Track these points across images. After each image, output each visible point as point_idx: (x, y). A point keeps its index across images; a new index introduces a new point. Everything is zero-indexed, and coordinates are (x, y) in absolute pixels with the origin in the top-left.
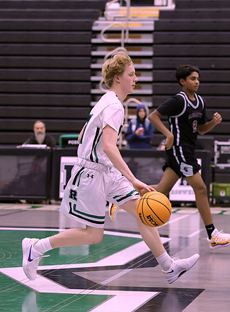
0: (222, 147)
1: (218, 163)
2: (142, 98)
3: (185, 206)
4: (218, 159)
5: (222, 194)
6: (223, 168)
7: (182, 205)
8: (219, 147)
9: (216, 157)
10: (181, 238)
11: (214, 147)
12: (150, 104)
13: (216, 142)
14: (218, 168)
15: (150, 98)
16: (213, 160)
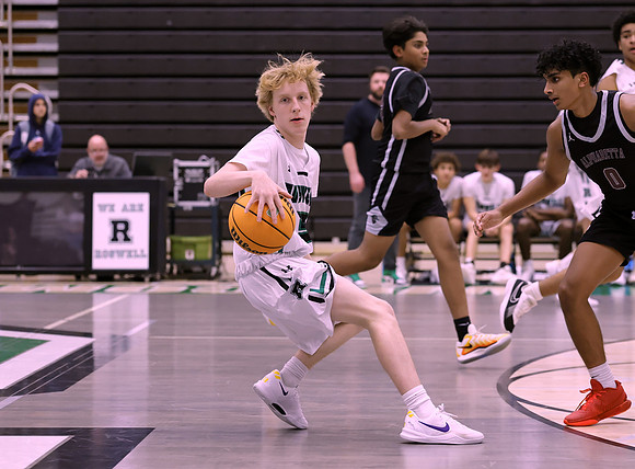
0: (187, 171)
1: (180, 200)
2: (40, 82)
3: (122, 280)
4: (180, 192)
5: (189, 256)
6: (190, 209)
7: (117, 277)
8: (182, 170)
9: (176, 189)
10: (114, 336)
11: (172, 171)
12: (55, 94)
13: (176, 161)
14: (182, 208)
15: (55, 82)
16: (172, 194)
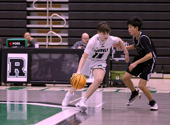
2: (62, 13)
5: (117, 78)
6: (118, 61)
9: (113, 53)
12: (67, 18)
14: (115, 60)
15: (67, 13)
16: (111, 55)
